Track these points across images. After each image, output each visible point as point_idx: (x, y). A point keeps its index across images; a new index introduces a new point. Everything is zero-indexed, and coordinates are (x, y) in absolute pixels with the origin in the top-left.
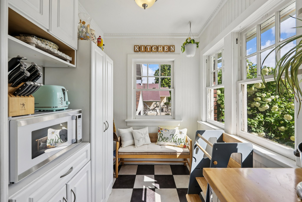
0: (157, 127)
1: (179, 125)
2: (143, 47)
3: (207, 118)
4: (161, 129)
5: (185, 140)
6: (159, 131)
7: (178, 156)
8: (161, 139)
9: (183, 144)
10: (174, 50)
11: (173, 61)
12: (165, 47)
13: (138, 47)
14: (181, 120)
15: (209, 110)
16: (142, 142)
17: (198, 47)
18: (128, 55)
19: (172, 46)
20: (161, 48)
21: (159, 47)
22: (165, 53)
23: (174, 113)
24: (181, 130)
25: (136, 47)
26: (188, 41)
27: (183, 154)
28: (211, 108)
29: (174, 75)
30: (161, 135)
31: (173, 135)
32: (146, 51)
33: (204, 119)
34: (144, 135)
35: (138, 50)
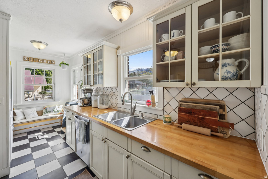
0: (43, 107)
1: (58, 104)
2: (31, 59)
3: (74, 99)
4: (46, 107)
5: (61, 110)
6: (44, 108)
7: (57, 118)
8: (46, 112)
9: (60, 112)
10: (55, 63)
11: (54, 69)
12: (49, 61)
13: (27, 58)
14: (59, 101)
15: (74, 95)
16: (32, 116)
17: (68, 66)
18: (17, 62)
19: (54, 61)
20: (46, 61)
21: (44, 60)
22: (49, 64)
23: (55, 97)
24: (59, 106)
25: (25, 58)
26: (63, 62)
27: (60, 117)
28: (75, 94)
29: (54, 77)
30: (46, 110)
31: (54, 109)
32: (33, 61)
33: (72, 99)
34: (33, 112)
35: (27, 60)
